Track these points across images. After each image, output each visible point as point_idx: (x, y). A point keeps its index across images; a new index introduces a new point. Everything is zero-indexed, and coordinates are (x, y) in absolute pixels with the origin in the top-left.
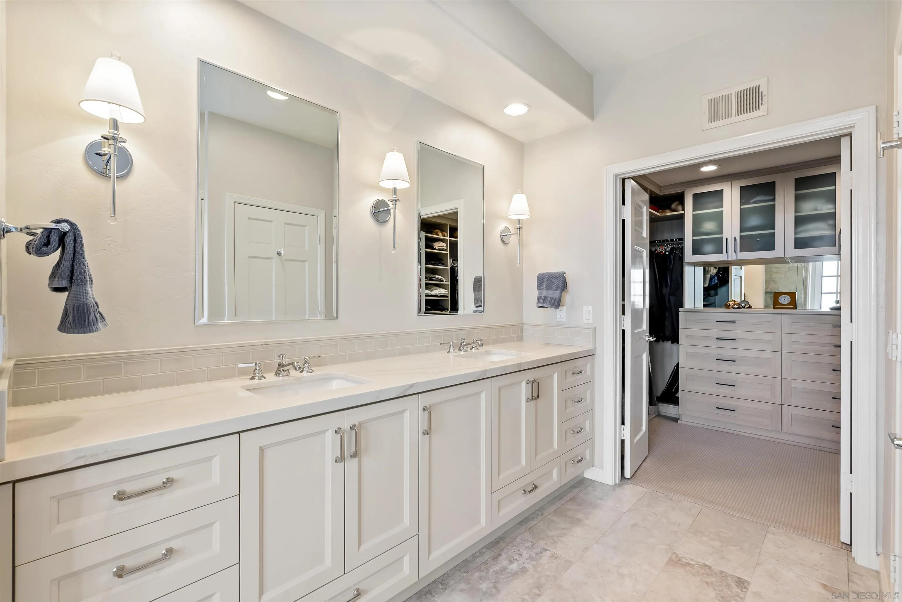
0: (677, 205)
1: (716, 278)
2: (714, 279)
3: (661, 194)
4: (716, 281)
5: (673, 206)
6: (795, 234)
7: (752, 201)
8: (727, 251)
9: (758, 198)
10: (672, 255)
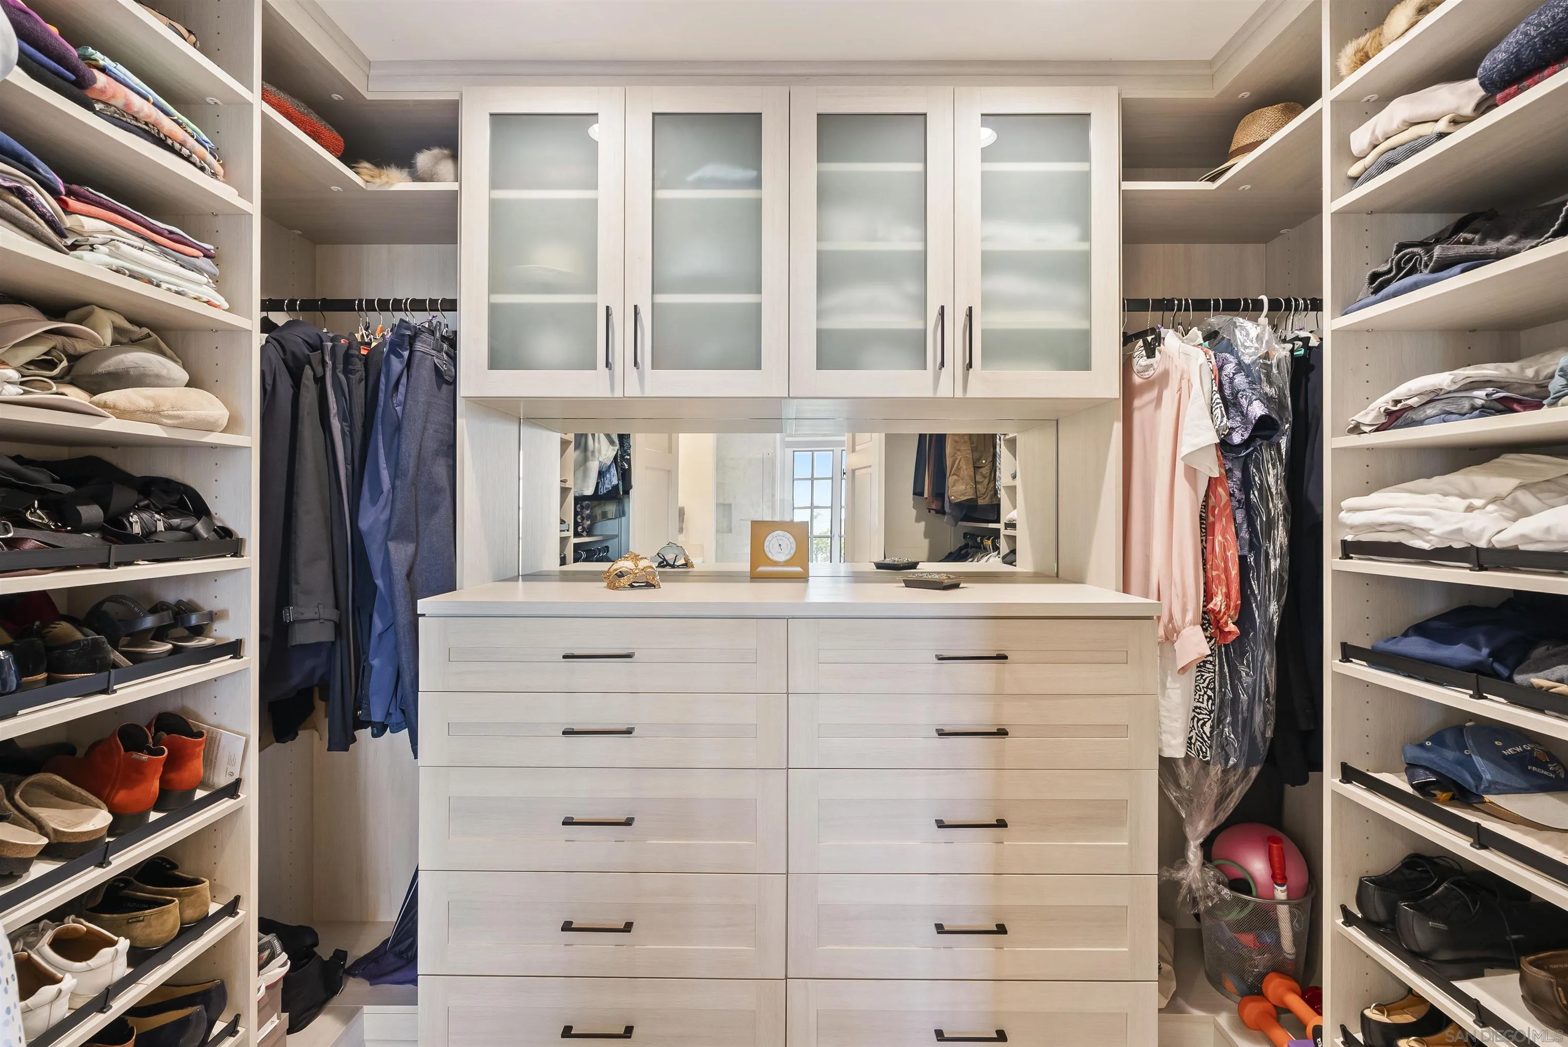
0: (437, 161)
1: (613, 470)
2: (610, 474)
3: (369, 96)
4: (615, 481)
5: (423, 159)
6: (820, 315)
7: (691, 178)
8: (610, 360)
9: (711, 170)
10: (400, 356)
